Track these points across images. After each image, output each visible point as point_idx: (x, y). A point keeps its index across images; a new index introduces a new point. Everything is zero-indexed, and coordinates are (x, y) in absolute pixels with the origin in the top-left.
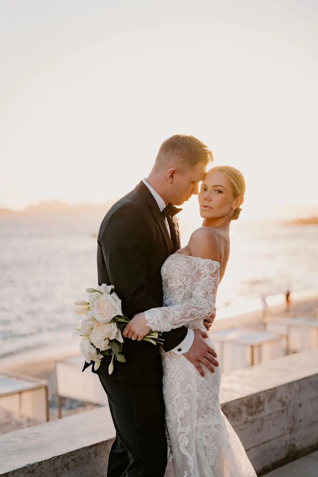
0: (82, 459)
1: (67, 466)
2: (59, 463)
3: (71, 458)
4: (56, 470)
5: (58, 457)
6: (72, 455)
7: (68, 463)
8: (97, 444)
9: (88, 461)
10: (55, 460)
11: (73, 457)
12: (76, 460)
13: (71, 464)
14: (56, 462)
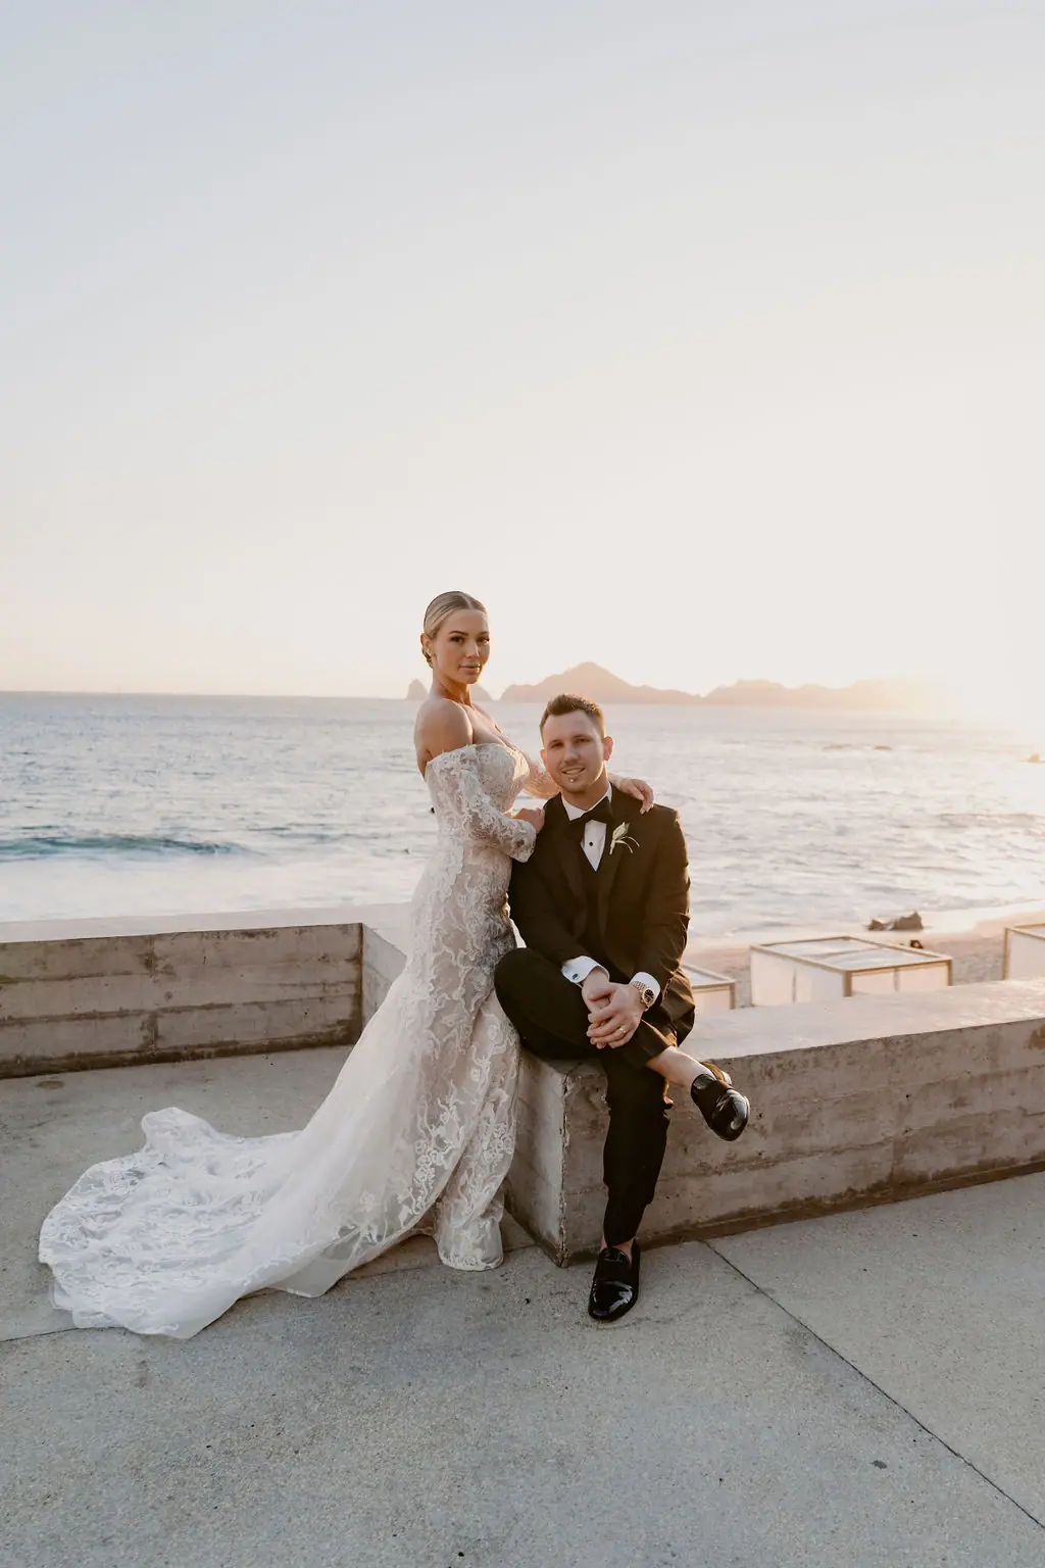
0: (794, 1067)
1: (770, 1073)
2: (756, 1067)
3: (776, 1062)
4: (752, 1075)
5: (757, 1057)
6: (778, 1058)
7: (771, 1070)
8: (820, 1049)
9: (804, 1072)
10: (751, 1061)
11: (781, 1062)
12: (784, 1067)
13: (777, 1072)
14: (752, 1064)
